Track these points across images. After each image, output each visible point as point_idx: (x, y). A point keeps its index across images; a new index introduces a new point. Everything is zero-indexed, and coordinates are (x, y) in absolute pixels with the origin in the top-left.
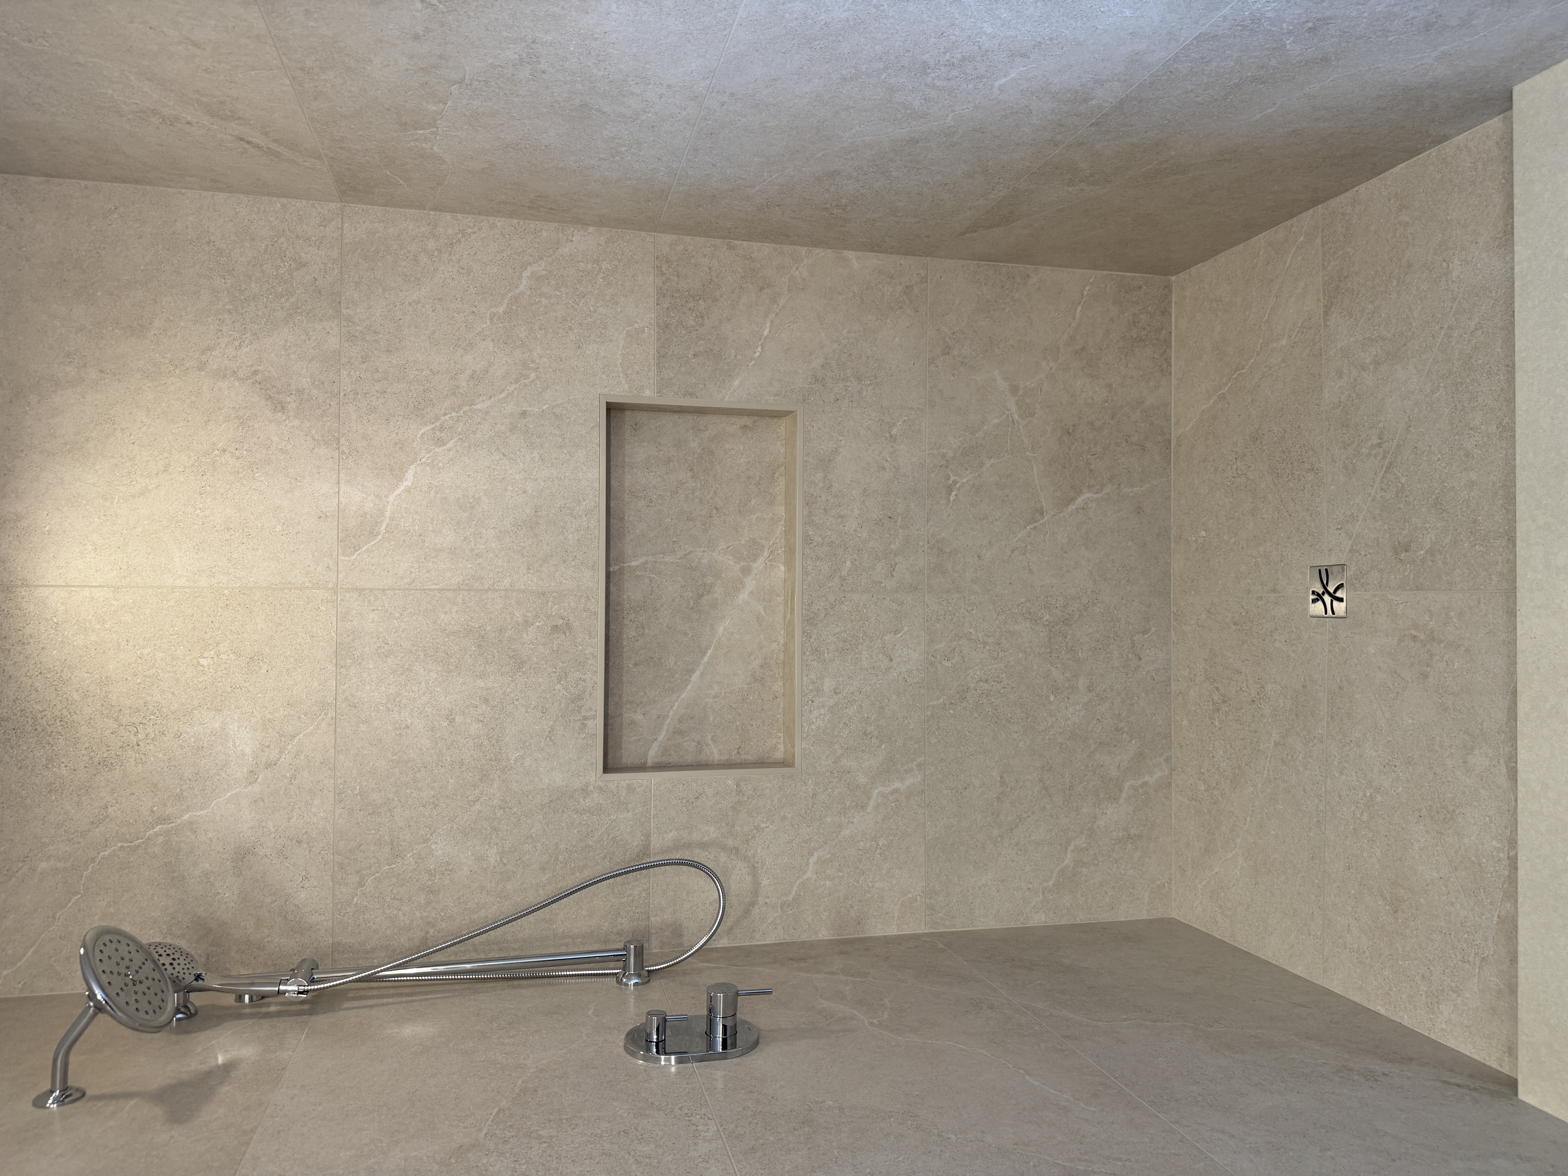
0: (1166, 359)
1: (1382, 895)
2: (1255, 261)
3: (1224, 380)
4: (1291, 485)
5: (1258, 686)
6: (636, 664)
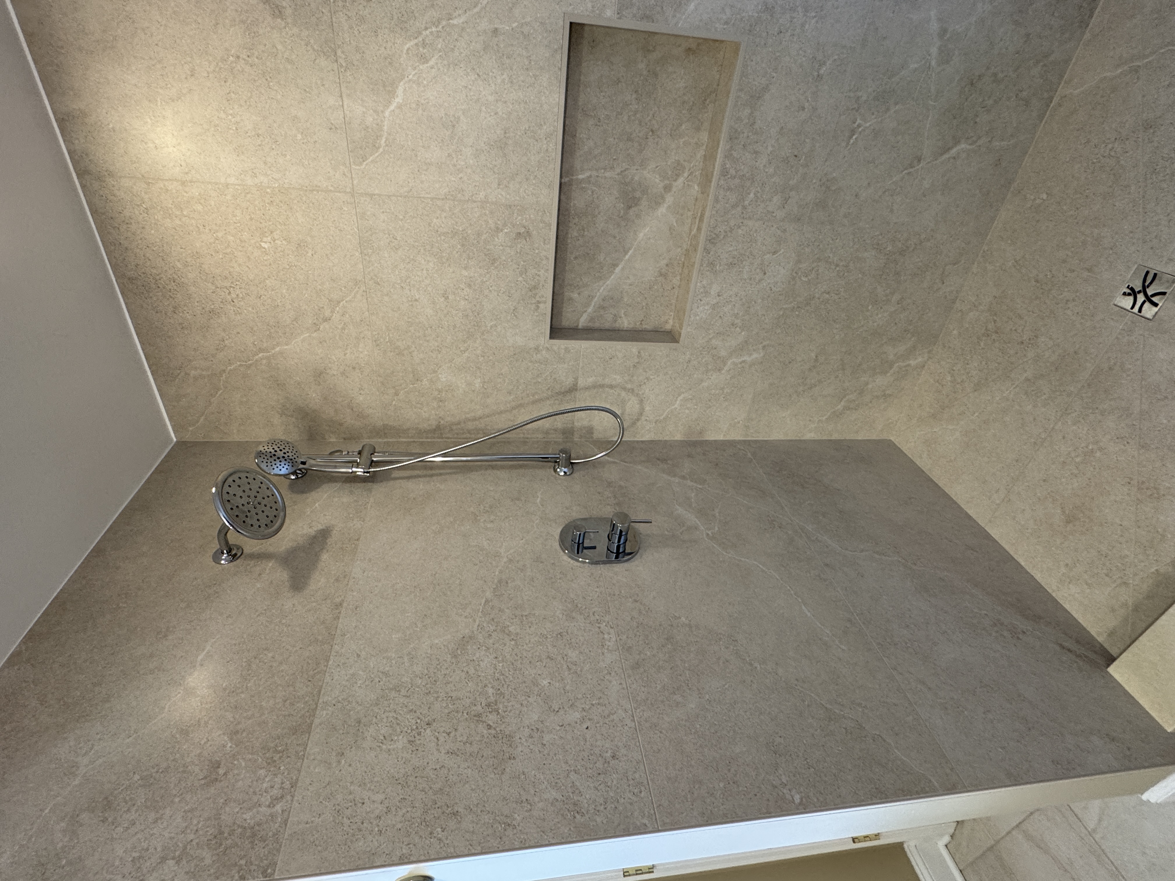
1: (1062, 508)
5: (1033, 334)
6: (576, 258)
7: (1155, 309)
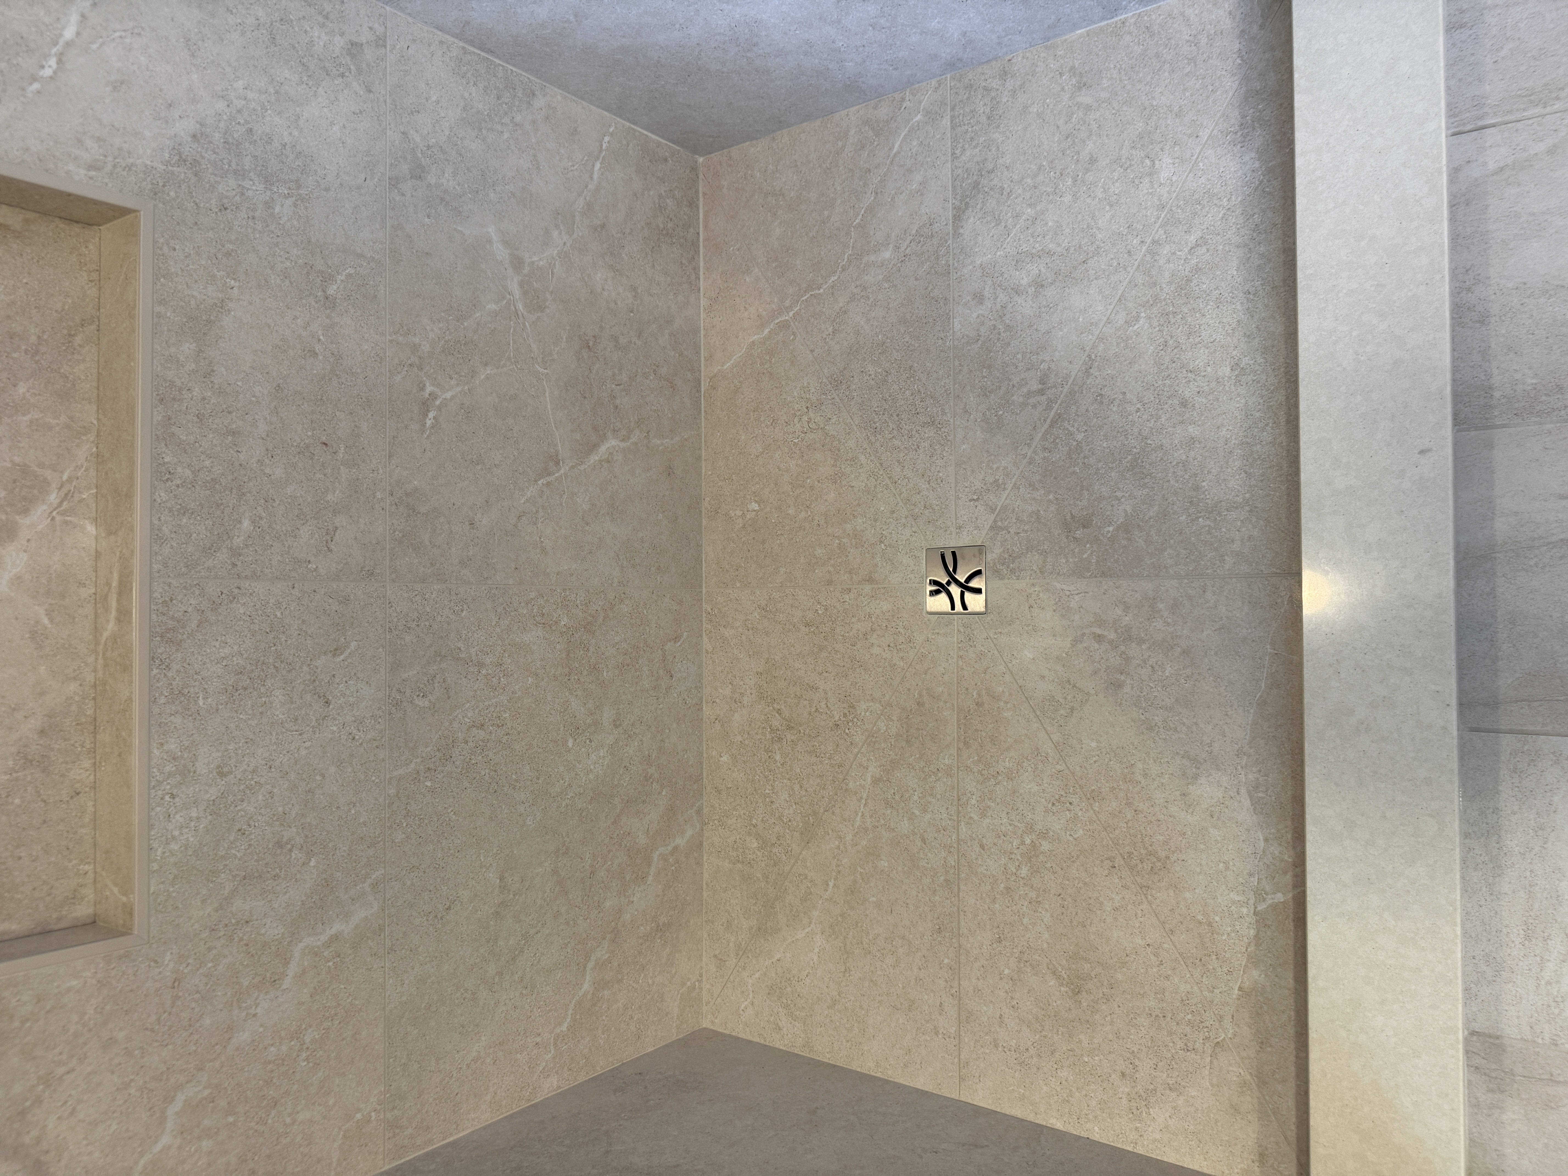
0: (694, 269)
1: (1054, 973)
2: (840, 144)
3: (787, 303)
4: (897, 442)
5: (845, 705)
7: (981, 598)
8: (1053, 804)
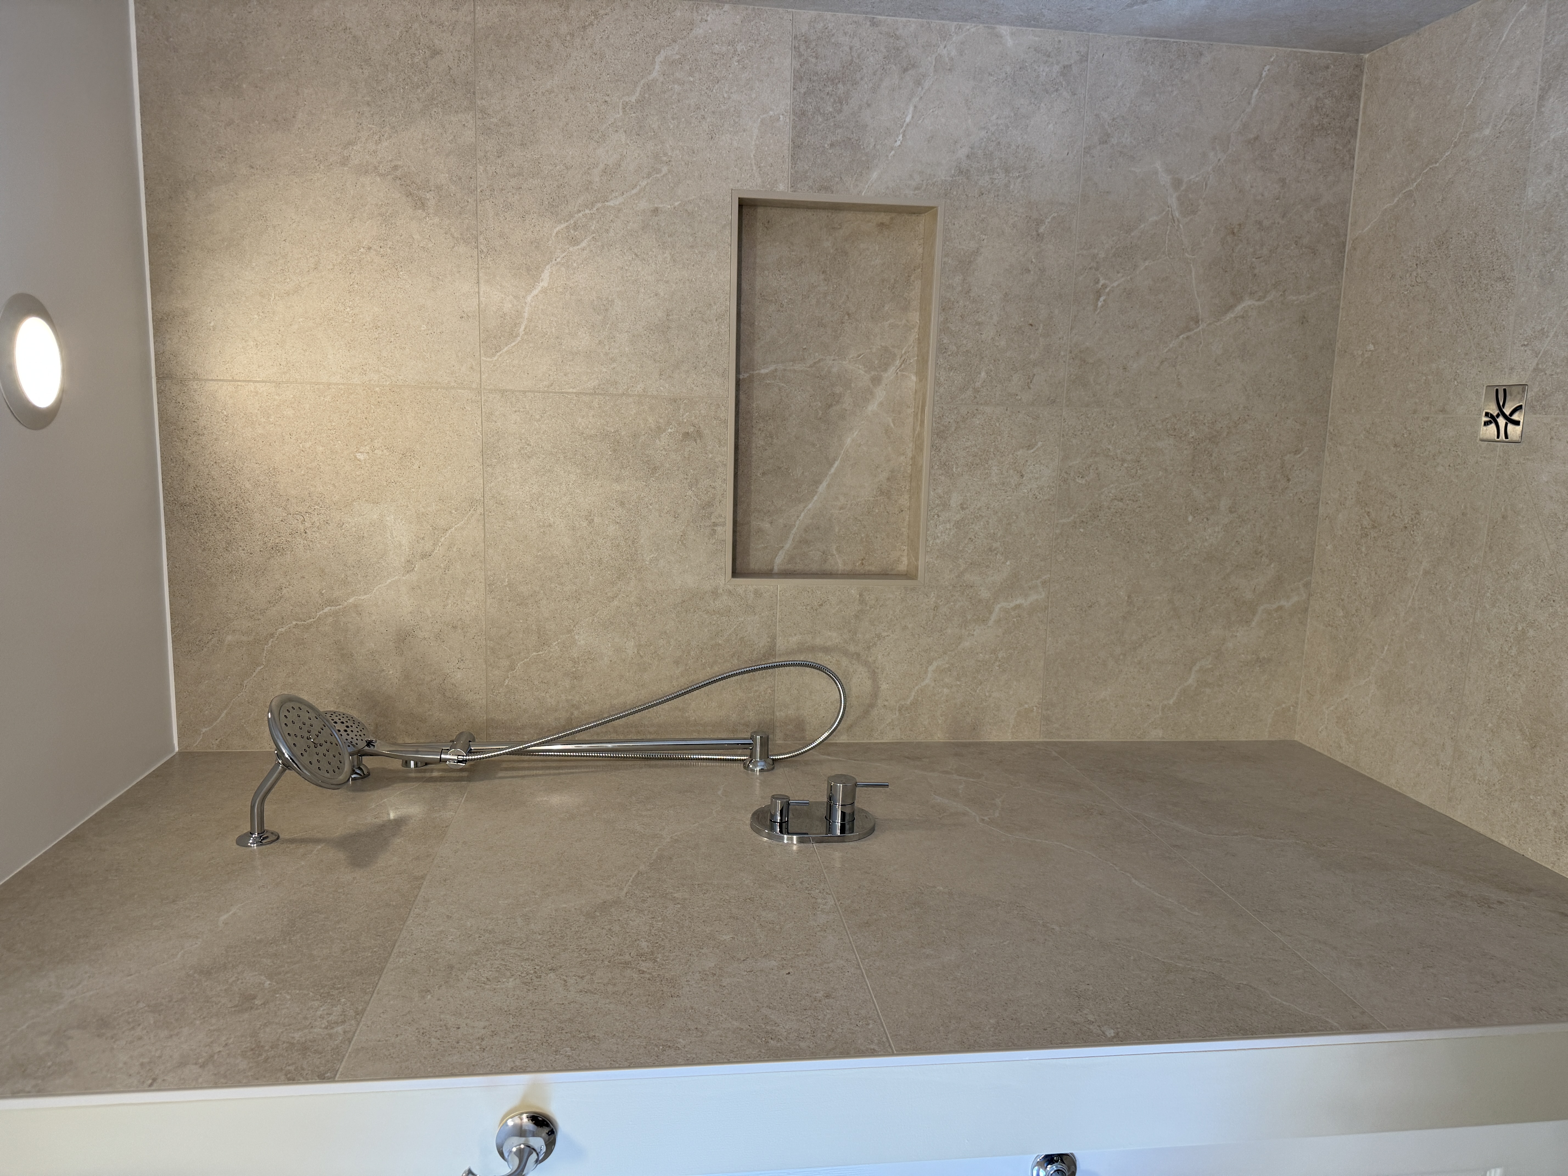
0: (1349, 151)
1: (1521, 730)
2: (1464, 36)
3: (1413, 175)
4: (1476, 295)
5: (1413, 512)
6: (764, 474)
7: (1519, 428)
8: (1542, 601)
